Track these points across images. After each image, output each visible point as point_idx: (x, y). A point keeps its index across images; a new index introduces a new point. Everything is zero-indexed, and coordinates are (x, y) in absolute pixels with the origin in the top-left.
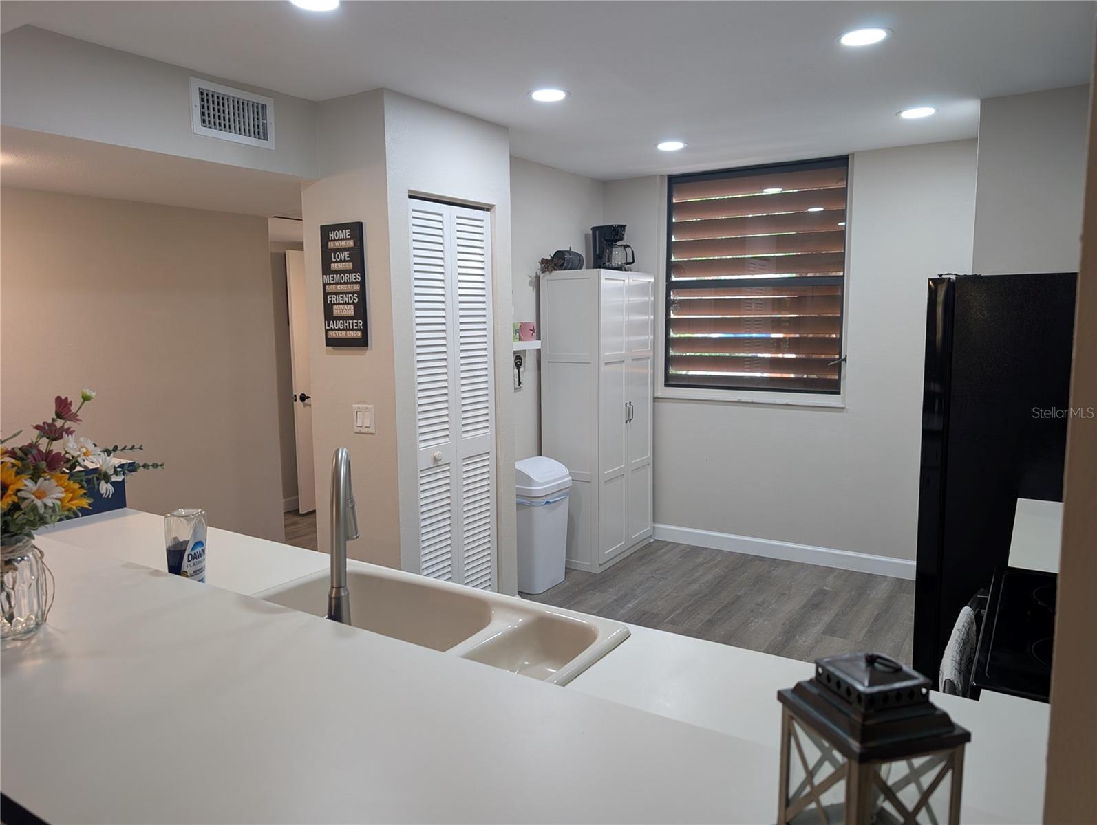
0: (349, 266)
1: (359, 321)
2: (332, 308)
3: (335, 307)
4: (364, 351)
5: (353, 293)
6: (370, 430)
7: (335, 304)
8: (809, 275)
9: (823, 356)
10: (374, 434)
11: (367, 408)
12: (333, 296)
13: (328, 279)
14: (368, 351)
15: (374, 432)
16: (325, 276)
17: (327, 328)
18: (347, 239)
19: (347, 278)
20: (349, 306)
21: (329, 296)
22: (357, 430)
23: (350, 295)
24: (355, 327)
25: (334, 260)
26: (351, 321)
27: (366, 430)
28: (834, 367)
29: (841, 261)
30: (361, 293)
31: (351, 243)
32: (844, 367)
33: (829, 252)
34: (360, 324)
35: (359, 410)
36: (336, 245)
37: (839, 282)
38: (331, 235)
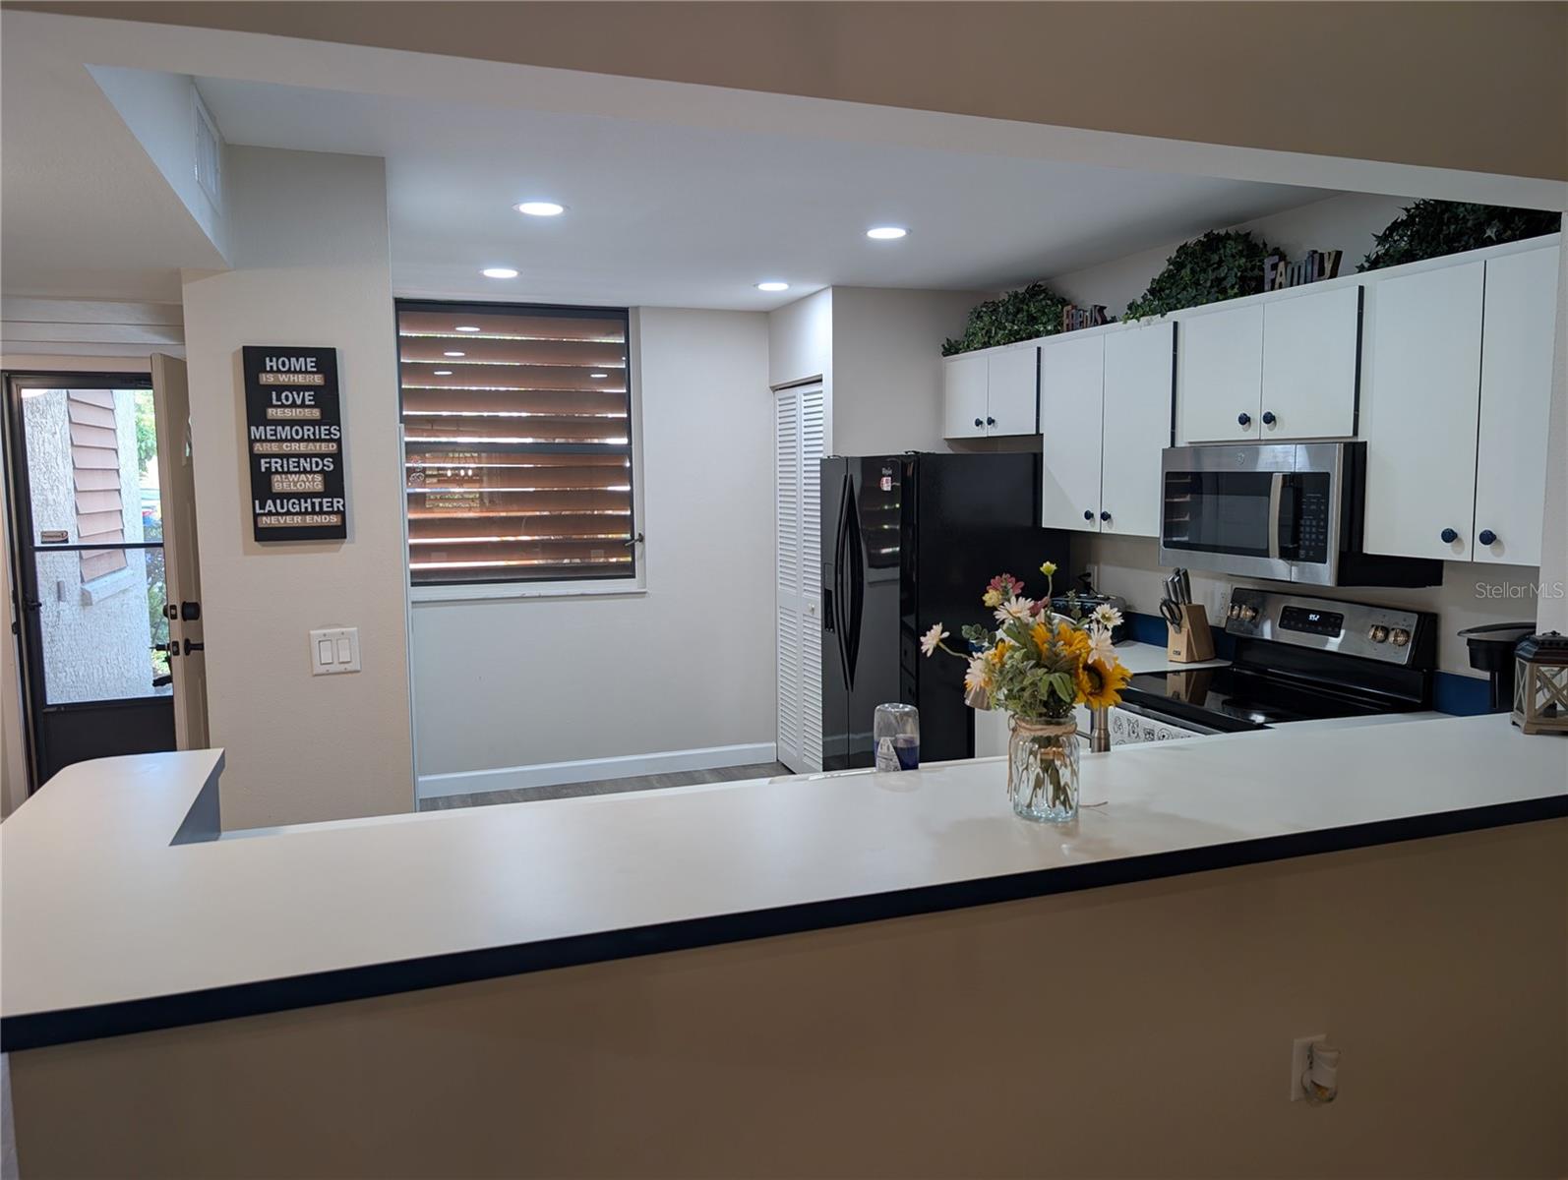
0: (316, 414)
1: (335, 500)
2: (270, 480)
3: (276, 478)
4: (338, 546)
5: (322, 456)
6: (349, 667)
7: (277, 472)
8: (557, 441)
9: (585, 537)
10: (358, 672)
11: (343, 633)
12: (273, 460)
13: (258, 432)
14: (344, 546)
15: (359, 668)
16: (253, 428)
17: (258, 511)
18: (307, 372)
19: (306, 433)
20: (310, 477)
21: (263, 461)
22: (323, 669)
23: (314, 460)
24: (325, 509)
25: (275, 402)
26: (317, 501)
27: (342, 668)
28: (627, 547)
29: (625, 427)
30: (337, 458)
31: (318, 380)
32: (638, 546)
33: (610, 415)
34: (337, 503)
35: (325, 638)
36: (283, 379)
37: (626, 452)
38: (269, 363)
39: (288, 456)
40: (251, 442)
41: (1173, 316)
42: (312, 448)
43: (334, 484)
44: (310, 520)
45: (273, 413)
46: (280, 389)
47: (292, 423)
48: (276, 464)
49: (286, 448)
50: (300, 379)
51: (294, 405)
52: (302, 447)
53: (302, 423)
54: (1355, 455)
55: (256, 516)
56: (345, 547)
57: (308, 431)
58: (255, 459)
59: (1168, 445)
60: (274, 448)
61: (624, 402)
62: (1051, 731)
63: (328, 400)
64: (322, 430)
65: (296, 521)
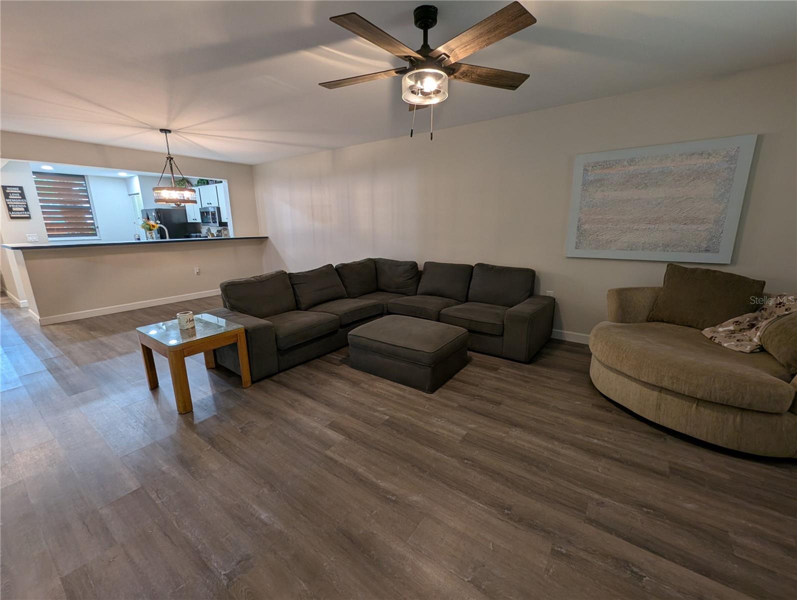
0: (20, 198)
2: (12, 209)
3: (14, 208)
4: (29, 220)
5: (23, 205)
6: (36, 241)
11: (33, 235)
13: (7, 200)
15: (38, 241)
18: (17, 190)
20: (21, 208)
21: (10, 205)
22: (30, 241)
23: (21, 205)
24: (25, 214)
25: (10, 195)
26: (23, 212)
27: (34, 241)
28: (95, 230)
29: (88, 202)
30: (27, 205)
31: (20, 192)
32: (97, 229)
33: (83, 199)
34: (28, 213)
35: (29, 236)
36: (12, 191)
37: (90, 208)
38: (8, 189)
39: (15, 205)
40: (6, 202)
41: (199, 187)
42: (21, 203)
43: (27, 209)
44: (22, 216)
45: (10, 197)
46: (11, 193)
47: (15, 199)
48: (13, 206)
49: (14, 203)
50: (15, 192)
51: (15, 196)
52: (18, 203)
53: (18, 199)
54: (218, 209)
55: (10, 215)
56: (31, 220)
57: (19, 200)
58: (8, 205)
59: (201, 207)
60: (12, 203)
61: (87, 197)
62: (151, 232)
63: (23, 196)
64: (23, 200)
65: (20, 216)
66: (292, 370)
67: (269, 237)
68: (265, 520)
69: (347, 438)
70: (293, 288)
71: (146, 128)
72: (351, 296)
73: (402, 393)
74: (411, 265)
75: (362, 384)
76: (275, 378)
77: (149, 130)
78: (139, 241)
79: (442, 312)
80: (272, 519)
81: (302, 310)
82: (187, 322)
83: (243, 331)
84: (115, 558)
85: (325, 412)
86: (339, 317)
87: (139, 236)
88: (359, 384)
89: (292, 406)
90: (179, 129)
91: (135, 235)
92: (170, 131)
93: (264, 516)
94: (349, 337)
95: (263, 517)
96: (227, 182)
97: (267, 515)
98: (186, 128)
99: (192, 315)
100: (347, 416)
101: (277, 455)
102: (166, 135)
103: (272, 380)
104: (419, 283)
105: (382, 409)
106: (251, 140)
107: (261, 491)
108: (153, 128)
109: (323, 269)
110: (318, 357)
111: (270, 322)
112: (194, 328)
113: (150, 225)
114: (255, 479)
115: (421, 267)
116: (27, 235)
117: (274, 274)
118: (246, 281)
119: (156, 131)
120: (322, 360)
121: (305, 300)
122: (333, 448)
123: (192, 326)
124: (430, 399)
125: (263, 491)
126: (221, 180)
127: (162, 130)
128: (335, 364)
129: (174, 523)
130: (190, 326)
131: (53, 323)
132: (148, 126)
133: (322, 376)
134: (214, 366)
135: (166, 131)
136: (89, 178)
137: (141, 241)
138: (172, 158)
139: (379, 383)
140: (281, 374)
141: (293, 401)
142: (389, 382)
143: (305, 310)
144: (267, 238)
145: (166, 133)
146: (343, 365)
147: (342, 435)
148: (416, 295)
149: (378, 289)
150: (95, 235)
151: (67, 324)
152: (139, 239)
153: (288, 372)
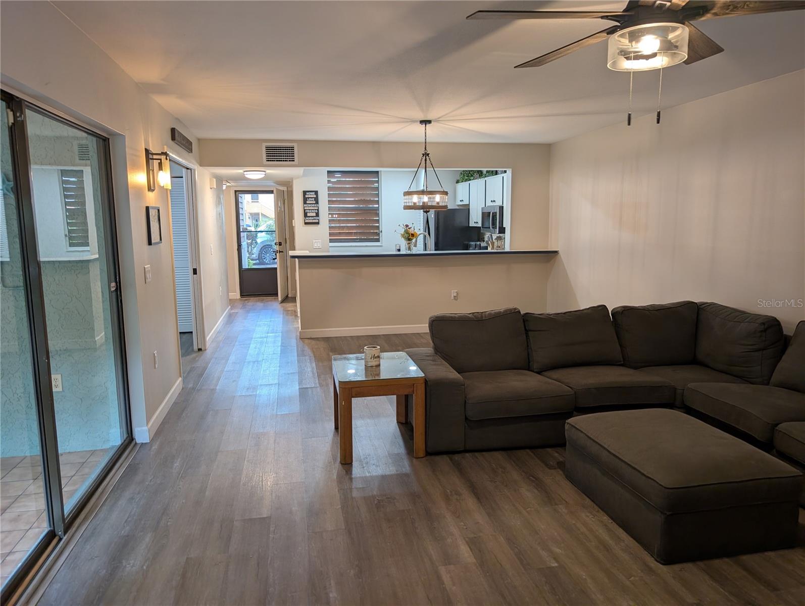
0: (315, 202)
3: (308, 214)
5: (316, 210)
9: (369, 231)
11: (319, 241)
16: (304, 205)
20: (314, 213)
23: (314, 210)
24: (316, 219)
25: (308, 200)
26: (314, 218)
28: (378, 235)
29: (377, 202)
30: (318, 210)
31: (315, 196)
34: (318, 218)
35: (316, 242)
36: (309, 196)
37: (378, 209)
38: (307, 193)
39: (310, 210)
40: (304, 207)
41: (486, 178)
42: (314, 208)
43: (317, 214)
44: (314, 221)
45: (308, 202)
46: (309, 198)
48: (308, 211)
49: (310, 208)
50: (312, 196)
51: (311, 201)
52: (312, 208)
53: (312, 204)
54: (502, 209)
55: (305, 220)
56: (319, 226)
57: (313, 205)
58: (305, 210)
59: (484, 206)
60: (308, 208)
62: (409, 242)
63: (317, 200)
64: (316, 205)
65: (311, 221)
66: (484, 453)
67: (560, 252)
68: (331, 599)
69: (477, 565)
70: (527, 336)
71: (407, 122)
72: (625, 363)
73: (611, 542)
74: (764, 324)
75: (560, 506)
76: (457, 457)
77: (410, 123)
78: (398, 253)
79: (783, 426)
80: (337, 602)
81: (533, 371)
82: (371, 359)
83: (422, 381)
84: (220, 563)
85: (480, 521)
86: (573, 393)
87: (400, 247)
88: (556, 504)
89: (447, 499)
90: (439, 118)
91: (396, 245)
92: (429, 122)
93: (333, 595)
94: (567, 427)
95: (331, 595)
96: (511, 171)
97: (336, 596)
98: (443, 116)
99: (379, 350)
100: (502, 539)
101: (388, 544)
102: (426, 126)
103: (451, 460)
104: (778, 362)
105: (558, 550)
106: (529, 116)
107: (349, 571)
108: (413, 121)
109: (585, 311)
110: (532, 447)
111: (462, 378)
112: (379, 365)
113: (409, 234)
114: (352, 557)
115: (789, 329)
116: (314, 241)
117: (501, 312)
118: (460, 317)
119: (416, 124)
120: (532, 452)
121: (540, 357)
122: (452, 566)
123: (377, 363)
124: (650, 570)
125: (350, 571)
126: (505, 169)
127: (422, 122)
128: (547, 465)
129: (270, 559)
130: (374, 363)
131: (309, 337)
132: (409, 120)
133: (515, 475)
134: (404, 422)
135: (426, 122)
136: (382, 173)
137: (401, 253)
138: (428, 154)
139: (588, 514)
140: (467, 454)
141: (453, 493)
142: (606, 518)
143: (539, 373)
144: (556, 252)
145: (426, 124)
146: (559, 470)
147: (475, 557)
148: (768, 384)
149: (694, 361)
150: (378, 240)
151: (318, 340)
152: (399, 250)
153: (477, 454)
